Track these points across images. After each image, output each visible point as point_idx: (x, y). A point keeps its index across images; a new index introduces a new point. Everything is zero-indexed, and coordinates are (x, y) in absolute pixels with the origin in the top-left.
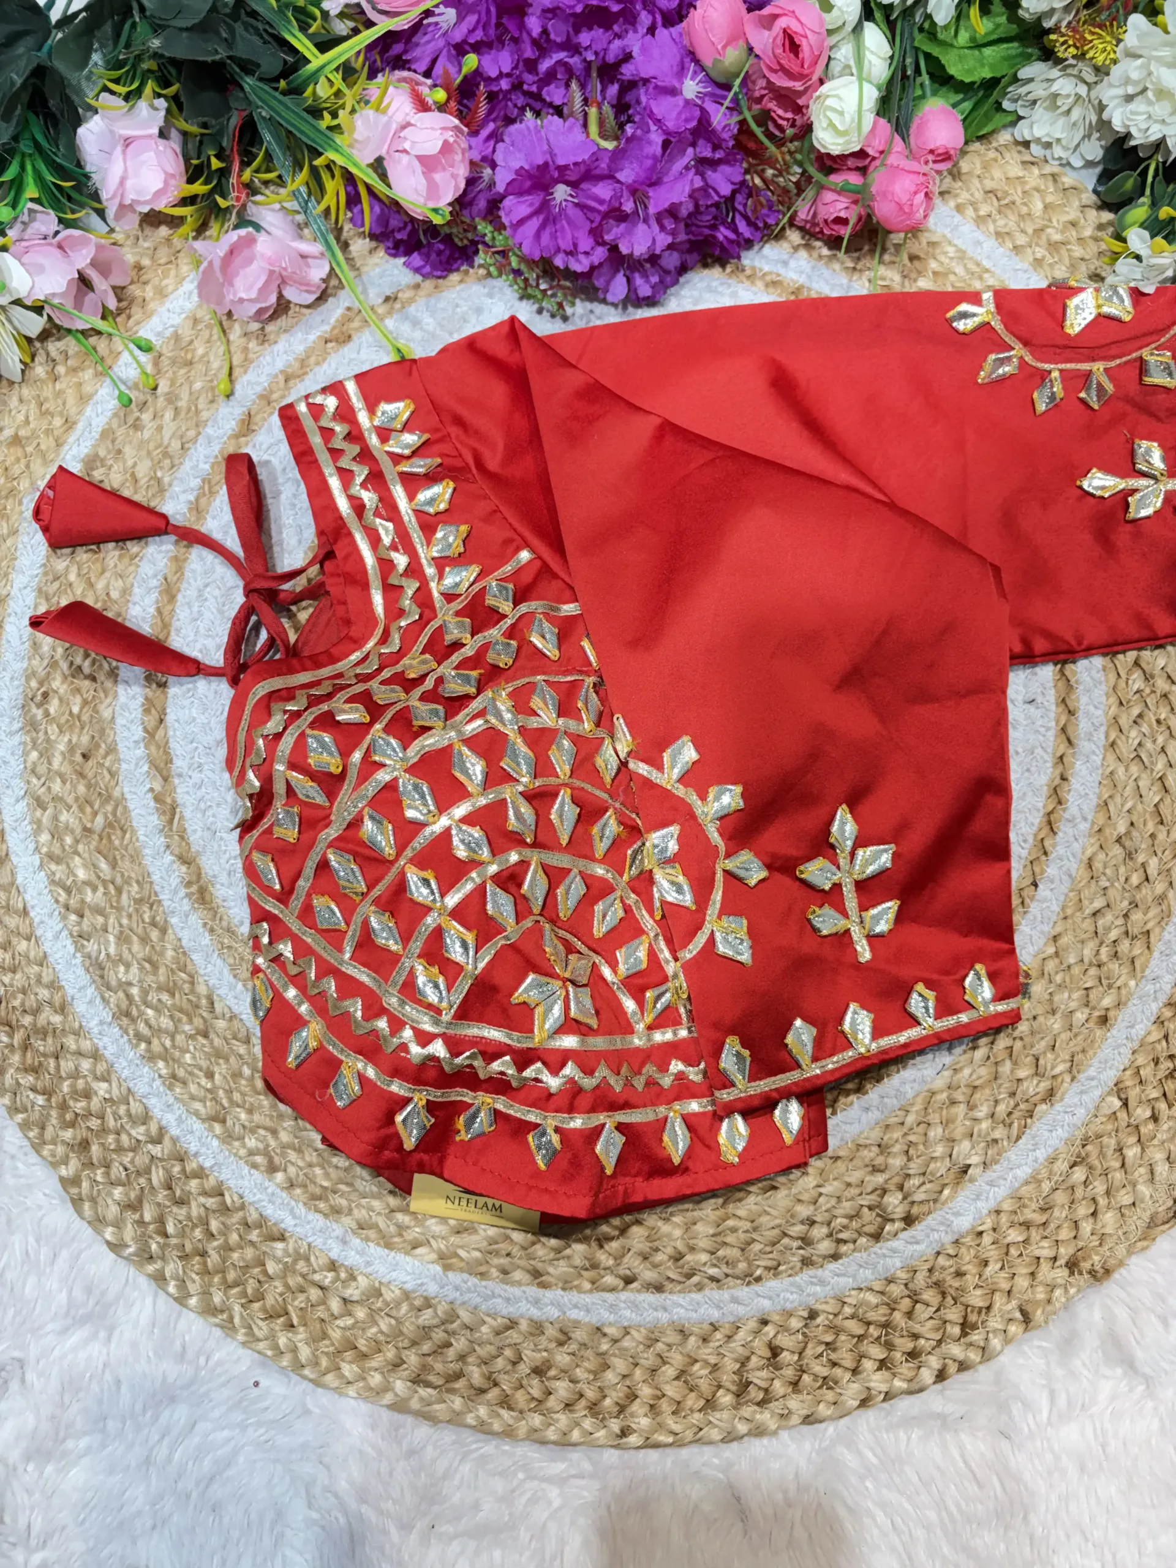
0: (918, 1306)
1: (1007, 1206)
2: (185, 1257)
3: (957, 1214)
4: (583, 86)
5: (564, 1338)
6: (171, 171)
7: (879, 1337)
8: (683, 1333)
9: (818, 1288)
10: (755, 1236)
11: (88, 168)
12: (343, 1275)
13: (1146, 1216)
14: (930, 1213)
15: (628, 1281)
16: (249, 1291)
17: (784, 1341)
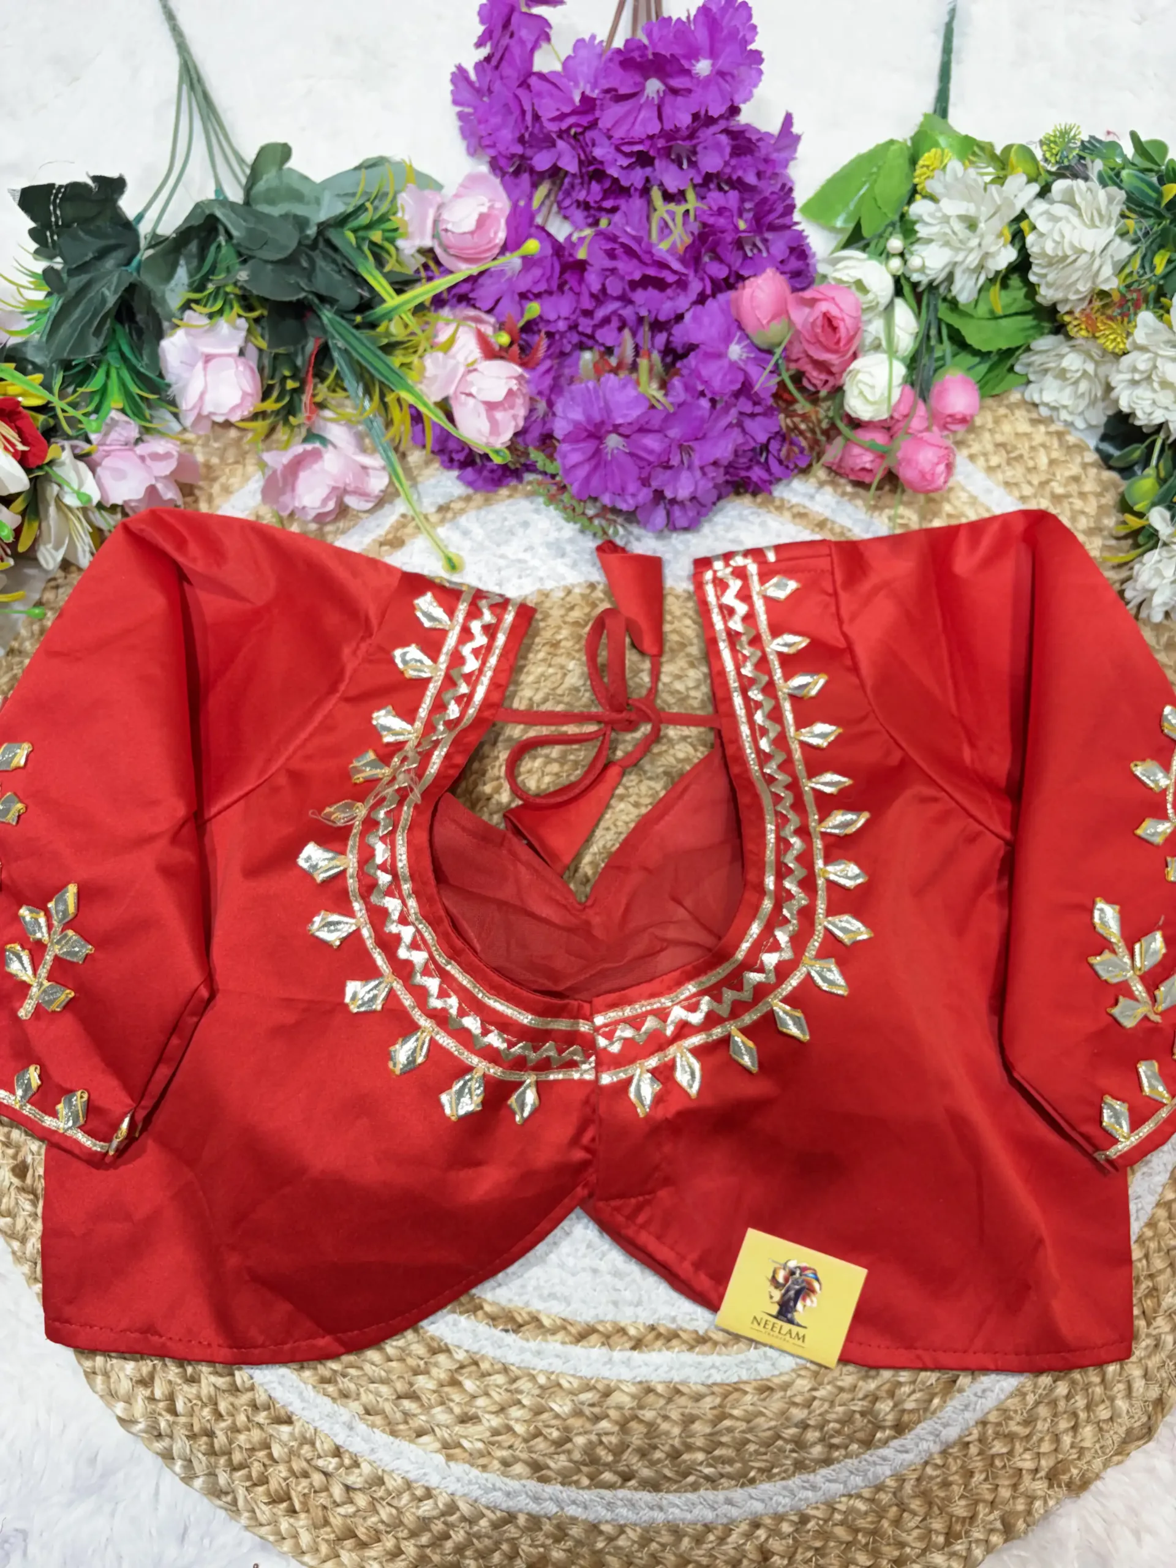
0: (905, 1515)
1: (993, 1418)
2: (192, 1437)
3: (946, 1425)
4: (634, 334)
5: (560, 1533)
6: (249, 390)
7: (867, 1544)
8: (677, 1532)
9: (810, 1494)
10: (749, 1436)
11: (170, 378)
12: (347, 1462)
13: (1122, 1431)
14: (919, 1422)
15: (626, 1477)
16: (254, 1475)
17: (775, 1545)
